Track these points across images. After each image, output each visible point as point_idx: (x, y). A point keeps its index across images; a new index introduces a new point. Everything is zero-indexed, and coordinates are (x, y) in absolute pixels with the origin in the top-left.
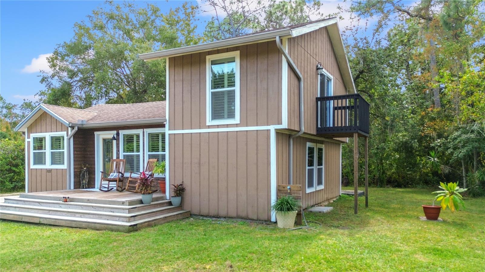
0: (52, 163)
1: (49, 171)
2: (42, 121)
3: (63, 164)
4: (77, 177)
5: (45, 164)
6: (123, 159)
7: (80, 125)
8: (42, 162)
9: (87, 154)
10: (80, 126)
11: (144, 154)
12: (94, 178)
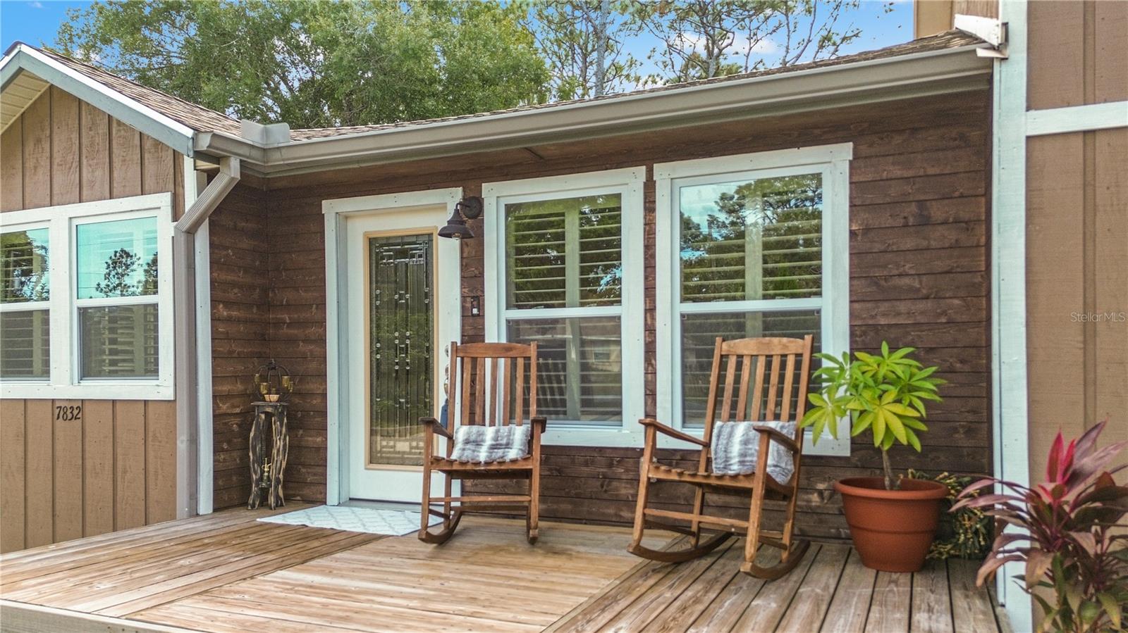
0: (88, 370)
1: (72, 411)
2: (30, 147)
3: (151, 370)
4: (229, 442)
5: (46, 373)
6: (504, 340)
7: (254, 153)
8: (30, 364)
9: (278, 324)
10: (255, 158)
11: (650, 310)
12: (322, 450)
